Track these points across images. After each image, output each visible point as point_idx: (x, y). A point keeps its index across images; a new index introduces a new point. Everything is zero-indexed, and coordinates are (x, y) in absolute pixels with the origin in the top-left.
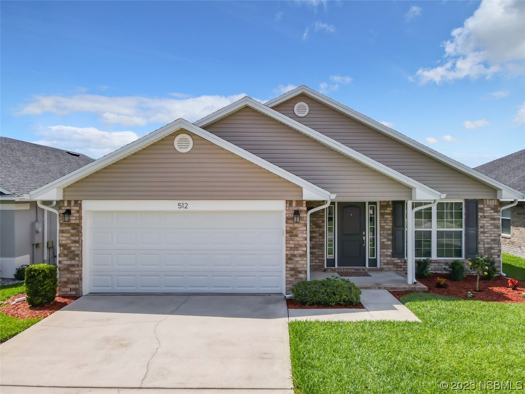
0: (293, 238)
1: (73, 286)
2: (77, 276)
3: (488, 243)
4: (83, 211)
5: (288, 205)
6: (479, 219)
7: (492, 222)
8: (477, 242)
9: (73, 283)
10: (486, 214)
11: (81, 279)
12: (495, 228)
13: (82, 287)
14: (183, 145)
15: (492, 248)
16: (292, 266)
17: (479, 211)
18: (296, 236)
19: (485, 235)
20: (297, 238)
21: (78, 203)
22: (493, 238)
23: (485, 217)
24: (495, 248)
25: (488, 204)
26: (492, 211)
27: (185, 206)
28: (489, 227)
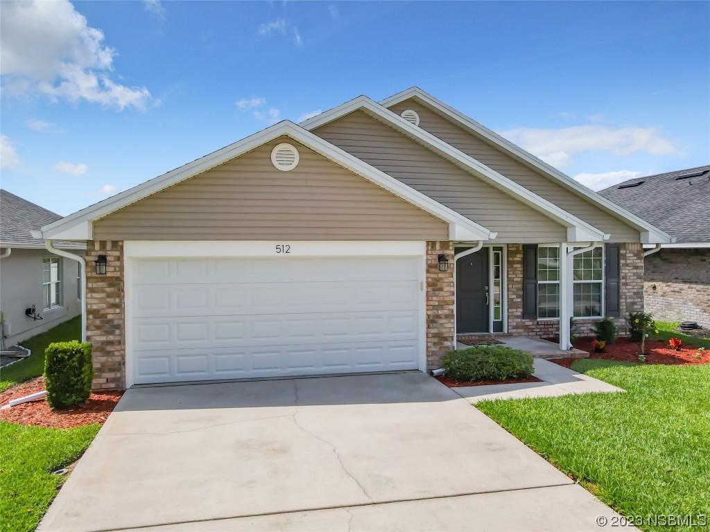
0: (437, 293)
1: (111, 375)
2: (118, 359)
3: (630, 298)
4: (125, 258)
5: (430, 248)
6: (621, 268)
7: (635, 271)
8: (619, 297)
9: (111, 370)
10: (628, 262)
11: (124, 364)
12: (637, 278)
13: (125, 377)
14: (285, 160)
15: (634, 303)
16: (435, 331)
17: (621, 257)
18: (441, 289)
19: (628, 287)
20: (442, 293)
21: (117, 245)
22: (635, 291)
23: (627, 265)
24: (638, 303)
25: (630, 249)
26: (635, 258)
27: (286, 249)
28: (632, 278)
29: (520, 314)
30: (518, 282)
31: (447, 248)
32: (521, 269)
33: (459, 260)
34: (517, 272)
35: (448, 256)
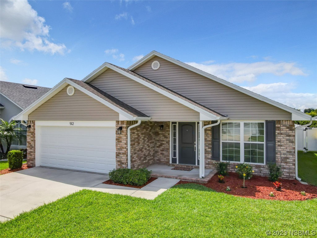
0: (119, 143)
1: (31, 162)
2: (33, 157)
3: (284, 154)
4: (35, 126)
5: (117, 123)
6: (276, 135)
7: (288, 138)
8: (275, 153)
9: (32, 160)
10: (282, 132)
11: (35, 159)
12: (290, 142)
13: (35, 163)
15: (288, 158)
16: (119, 159)
17: (277, 129)
18: (121, 142)
19: (282, 147)
20: (121, 143)
21: (34, 122)
22: (288, 150)
23: (281, 134)
24: (290, 158)
25: (284, 124)
26: (288, 130)
27: (73, 123)
28: (285, 142)
29: (210, 157)
30: (209, 141)
31: (124, 124)
32: (211, 134)
33: (131, 129)
34: (209, 135)
35: (124, 127)
